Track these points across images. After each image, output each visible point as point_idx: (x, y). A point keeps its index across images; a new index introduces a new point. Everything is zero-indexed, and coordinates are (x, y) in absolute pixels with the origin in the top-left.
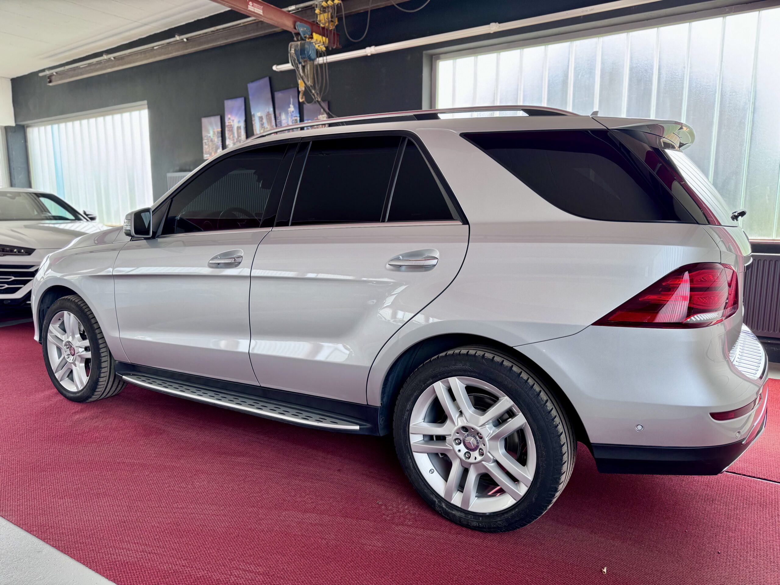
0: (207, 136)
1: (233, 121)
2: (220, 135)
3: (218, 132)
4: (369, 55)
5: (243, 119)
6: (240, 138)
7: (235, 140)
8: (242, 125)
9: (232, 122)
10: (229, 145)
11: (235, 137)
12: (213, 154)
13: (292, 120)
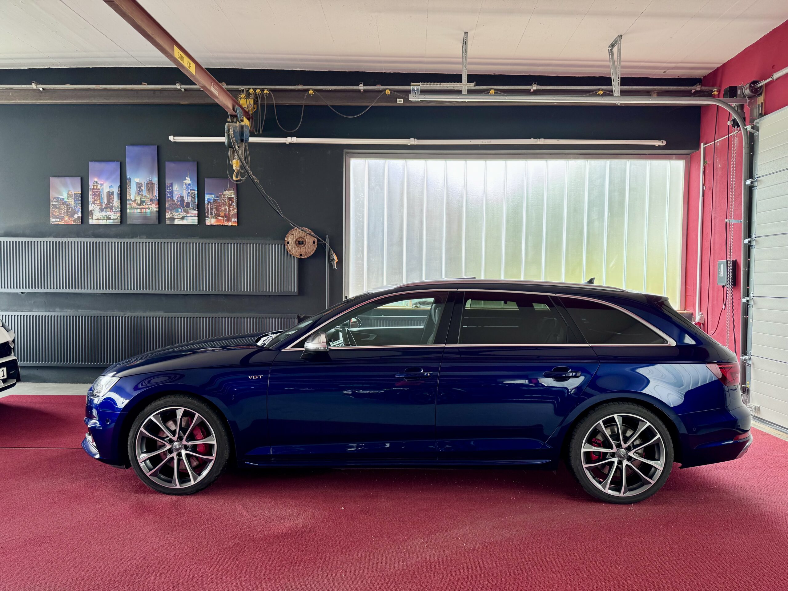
0: (58, 198)
1: (102, 185)
2: (80, 198)
3: (76, 195)
4: (287, 143)
5: (119, 184)
6: (111, 204)
7: (104, 207)
8: (116, 190)
9: (99, 185)
10: (91, 210)
11: (104, 202)
12: (66, 219)
13: (187, 193)
